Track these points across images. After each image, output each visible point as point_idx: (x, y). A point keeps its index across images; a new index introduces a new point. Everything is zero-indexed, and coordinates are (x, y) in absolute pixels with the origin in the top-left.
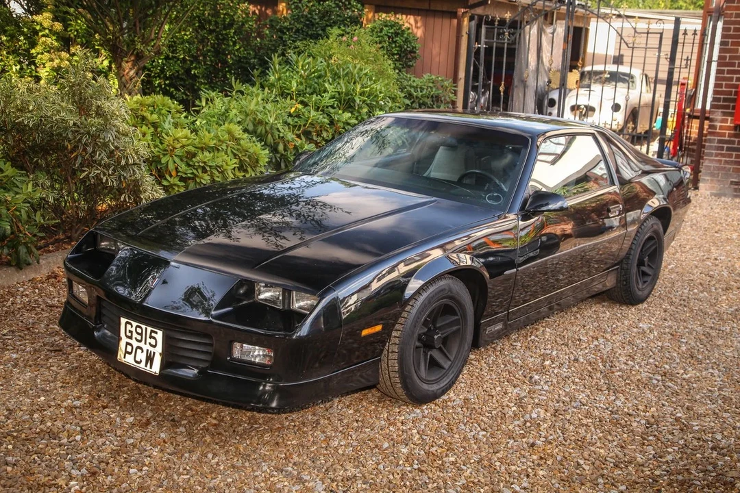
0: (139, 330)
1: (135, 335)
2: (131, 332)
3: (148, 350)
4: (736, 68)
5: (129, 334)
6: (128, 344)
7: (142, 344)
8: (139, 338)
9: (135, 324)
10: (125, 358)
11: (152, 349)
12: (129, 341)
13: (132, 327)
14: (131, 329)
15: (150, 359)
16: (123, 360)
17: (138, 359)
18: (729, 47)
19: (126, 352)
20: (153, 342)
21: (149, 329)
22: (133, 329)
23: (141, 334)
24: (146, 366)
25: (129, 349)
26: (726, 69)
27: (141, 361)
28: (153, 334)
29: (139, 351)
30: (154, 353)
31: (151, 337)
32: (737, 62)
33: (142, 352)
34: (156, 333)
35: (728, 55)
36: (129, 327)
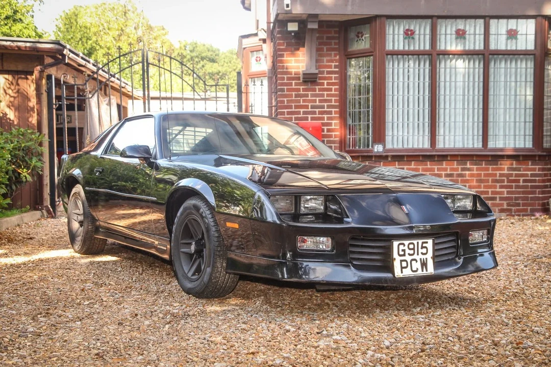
0: (411, 246)
1: (408, 251)
2: (403, 250)
3: (421, 259)
4: (293, 110)
5: (402, 253)
6: (401, 261)
7: (415, 257)
8: (412, 252)
9: (406, 242)
10: (402, 272)
11: (424, 257)
12: (403, 258)
13: (404, 246)
14: (404, 248)
15: (424, 264)
16: (401, 275)
17: (414, 269)
18: (286, 93)
19: (402, 268)
20: (424, 251)
21: (420, 242)
22: (406, 248)
23: (413, 249)
24: (423, 271)
25: (404, 264)
26: (286, 110)
27: (417, 269)
28: (424, 245)
29: (414, 262)
30: (426, 259)
31: (422, 247)
32: (293, 104)
33: (417, 262)
34: (427, 243)
35: (285, 99)
36: (401, 247)
